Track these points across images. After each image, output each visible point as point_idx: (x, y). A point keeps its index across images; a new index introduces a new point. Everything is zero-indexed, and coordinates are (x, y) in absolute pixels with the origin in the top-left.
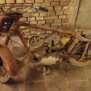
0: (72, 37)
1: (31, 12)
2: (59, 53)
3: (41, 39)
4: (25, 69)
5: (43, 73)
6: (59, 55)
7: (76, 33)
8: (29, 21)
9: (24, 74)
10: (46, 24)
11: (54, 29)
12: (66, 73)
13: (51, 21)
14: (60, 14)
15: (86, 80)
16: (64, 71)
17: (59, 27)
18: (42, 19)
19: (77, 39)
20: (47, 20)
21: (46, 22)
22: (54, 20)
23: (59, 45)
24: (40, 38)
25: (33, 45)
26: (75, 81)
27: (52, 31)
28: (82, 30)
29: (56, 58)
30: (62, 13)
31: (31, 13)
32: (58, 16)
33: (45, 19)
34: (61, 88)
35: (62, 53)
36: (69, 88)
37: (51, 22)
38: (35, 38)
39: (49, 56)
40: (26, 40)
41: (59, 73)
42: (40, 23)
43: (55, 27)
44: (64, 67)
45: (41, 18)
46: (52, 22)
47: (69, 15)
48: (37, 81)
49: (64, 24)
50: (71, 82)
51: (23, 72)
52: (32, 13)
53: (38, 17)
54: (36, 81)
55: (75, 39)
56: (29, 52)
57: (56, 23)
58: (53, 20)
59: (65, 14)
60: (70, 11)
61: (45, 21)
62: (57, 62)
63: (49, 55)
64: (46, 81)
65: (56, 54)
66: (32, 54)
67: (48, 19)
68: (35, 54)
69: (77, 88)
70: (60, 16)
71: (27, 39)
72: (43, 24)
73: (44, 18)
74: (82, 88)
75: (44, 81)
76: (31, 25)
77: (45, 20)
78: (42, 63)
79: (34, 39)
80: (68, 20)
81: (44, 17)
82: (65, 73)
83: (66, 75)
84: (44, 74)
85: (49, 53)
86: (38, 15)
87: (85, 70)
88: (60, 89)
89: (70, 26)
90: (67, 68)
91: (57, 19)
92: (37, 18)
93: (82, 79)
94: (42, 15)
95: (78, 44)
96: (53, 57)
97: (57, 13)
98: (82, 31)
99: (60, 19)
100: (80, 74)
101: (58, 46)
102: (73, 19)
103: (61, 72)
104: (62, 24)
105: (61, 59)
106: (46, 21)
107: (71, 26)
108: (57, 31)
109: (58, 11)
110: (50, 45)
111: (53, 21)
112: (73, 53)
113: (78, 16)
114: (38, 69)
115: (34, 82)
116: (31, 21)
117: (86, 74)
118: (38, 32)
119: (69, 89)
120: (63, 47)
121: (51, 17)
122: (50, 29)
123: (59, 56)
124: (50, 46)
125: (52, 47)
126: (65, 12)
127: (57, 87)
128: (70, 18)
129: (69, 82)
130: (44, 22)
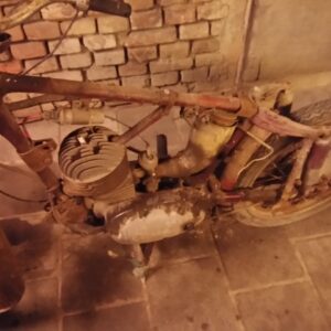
0: (241, 120)
1: (60, 16)
2: (191, 192)
3: (111, 138)
4: (57, 261)
5: (132, 267)
6: (193, 199)
7: (258, 103)
8: (58, 57)
9: (56, 279)
10: (130, 63)
11: (162, 94)
12: (222, 258)
13: (148, 49)
14: (182, 19)
15: (300, 280)
16: (216, 252)
17: (182, 73)
18: (111, 43)
19: (263, 128)
20: (132, 47)
21: (130, 57)
22: (162, 48)
23: (190, 155)
24: (106, 138)
25: (77, 170)
26: (259, 286)
27: (154, 104)
28: (280, 87)
29: (182, 214)
30: (190, 16)
31: (60, 21)
32: (174, 29)
33: (121, 43)
34: (210, 322)
35: (203, 186)
36: (238, 318)
37: (149, 53)
38: (82, 140)
39: (151, 207)
40: (43, 153)
41: (198, 260)
42: (102, 63)
43: (166, 72)
44: (214, 235)
45: (104, 41)
46: (154, 56)
47: (219, 20)
48: (111, 305)
49: (200, 58)
50: (247, 293)
51: (49, 273)
52: (66, 20)
53: (91, 38)
54: (105, 306)
55: (255, 128)
56: (63, 198)
57: (169, 57)
58: (158, 46)
59: (203, 20)
60: (222, 6)
61: (122, 53)
62: (185, 227)
63: (149, 203)
64: (146, 299)
65: (181, 193)
66: (78, 204)
67: (133, 42)
68: (92, 201)
69: (269, 313)
70: (182, 29)
71: (46, 145)
72: (117, 66)
73: (117, 40)
74: (287, 312)
75: (138, 300)
76: (56, 84)
77: (125, 49)
78: (126, 238)
79: (78, 144)
80: (218, 43)
81: (116, 35)
82: (218, 257)
83: (224, 265)
84: (138, 272)
85: (152, 195)
86: (94, 30)
87: (293, 240)
88: (205, 326)
89: (225, 65)
90: (226, 238)
91: (173, 43)
92: (89, 42)
93: (286, 274)
94: (108, 25)
95: (269, 147)
96: (168, 211)
97: (170, 15)
98: (278, 91)
99: (185, 41)
100: (276, 257)
101: (186, 163)
102: (234, 39)
103: (203, 256)
104: (194, 61)
105: (202, 215)
106: (129, 51)
107: (227, 68)
108: (177, 104)
109: (173, 8)
110: (150, 162)
111: (155, 49)
112: (248, 182)
113: (256, 23)
114: (110, 253)
115: (98, 308)
116: (65, 55)
117: (298, 254)
118: (92, 112)
119: (240, 322)
120: (206, 163)
121: (147, 33)
122: (148, 97)
123: (191, 205)
124: (151, 164)
125: (162, 166)
126: (202, 10)
127: (191, 319)
128: (223, 34)
129: (238, 295)
130: (118, 57)
